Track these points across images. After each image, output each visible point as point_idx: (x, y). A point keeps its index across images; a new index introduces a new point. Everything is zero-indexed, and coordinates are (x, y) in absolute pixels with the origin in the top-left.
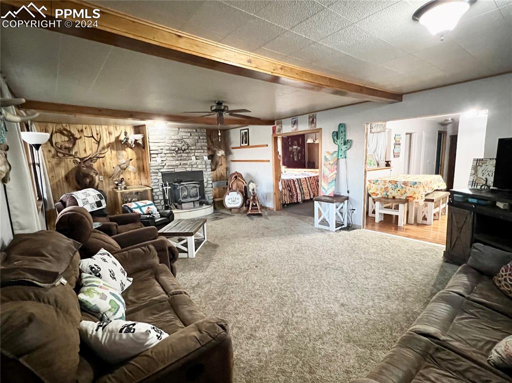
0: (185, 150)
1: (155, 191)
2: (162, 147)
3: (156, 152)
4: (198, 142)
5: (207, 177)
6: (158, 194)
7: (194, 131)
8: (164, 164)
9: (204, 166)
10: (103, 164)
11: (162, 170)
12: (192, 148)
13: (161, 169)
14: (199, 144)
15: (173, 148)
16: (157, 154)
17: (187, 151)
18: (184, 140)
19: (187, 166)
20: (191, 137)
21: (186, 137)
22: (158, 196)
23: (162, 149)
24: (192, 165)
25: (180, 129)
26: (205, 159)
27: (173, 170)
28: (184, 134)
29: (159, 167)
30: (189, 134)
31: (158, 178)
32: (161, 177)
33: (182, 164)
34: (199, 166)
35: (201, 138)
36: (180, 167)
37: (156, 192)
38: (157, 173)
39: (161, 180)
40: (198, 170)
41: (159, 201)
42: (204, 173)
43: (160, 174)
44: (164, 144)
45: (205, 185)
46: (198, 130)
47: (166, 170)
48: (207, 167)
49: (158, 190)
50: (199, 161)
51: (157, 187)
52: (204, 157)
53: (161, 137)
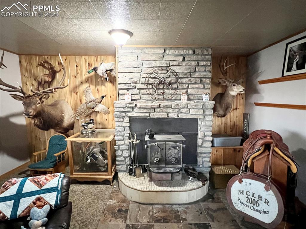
0: (170, 84)
1: (118, 143)
2: (136, 80)
3: (126, 86)
4: (195, 71)
5: (203, 129)
6: (122, 147)
7: (191, 52)
8: (134, 105)
9: (201, 112)
11: (130, 114)
12: (184, 80)
13: (128, 112)
14: (197, 74)
15: (151, 81)
16: (128, 89)
17: (175, 86)
18: (172, 68)
19: (171, 110)
20: (184, 63)
21: (174, 63)
22: (122, 151)
23: (135, 83)
24: (179, 109)
25: (167, 52)
26: (204, 100)
27: (148, 114)
28: (172, 58)
29: (126, 109)
30: (181, 58)
31: (124, 125)
32: (128, 124)
33: (161, 106)
34: (192, 111)
35: (202, 64)
36: (158, 110)
37: (119, 145)
38: (123, 118)
39: (128, 129)
40: (189, 116)
41: (122, 158)
42: (199, 123)
43: (127, 120)
44: (138, 75)
45: (200, 142)
46: (197, 51)
47: (136, 115)
48: (207, 113)
49: (122, 142)
50: (192, 103)
51: (120, 138)
52: (204, 96)
53: (135, 64)
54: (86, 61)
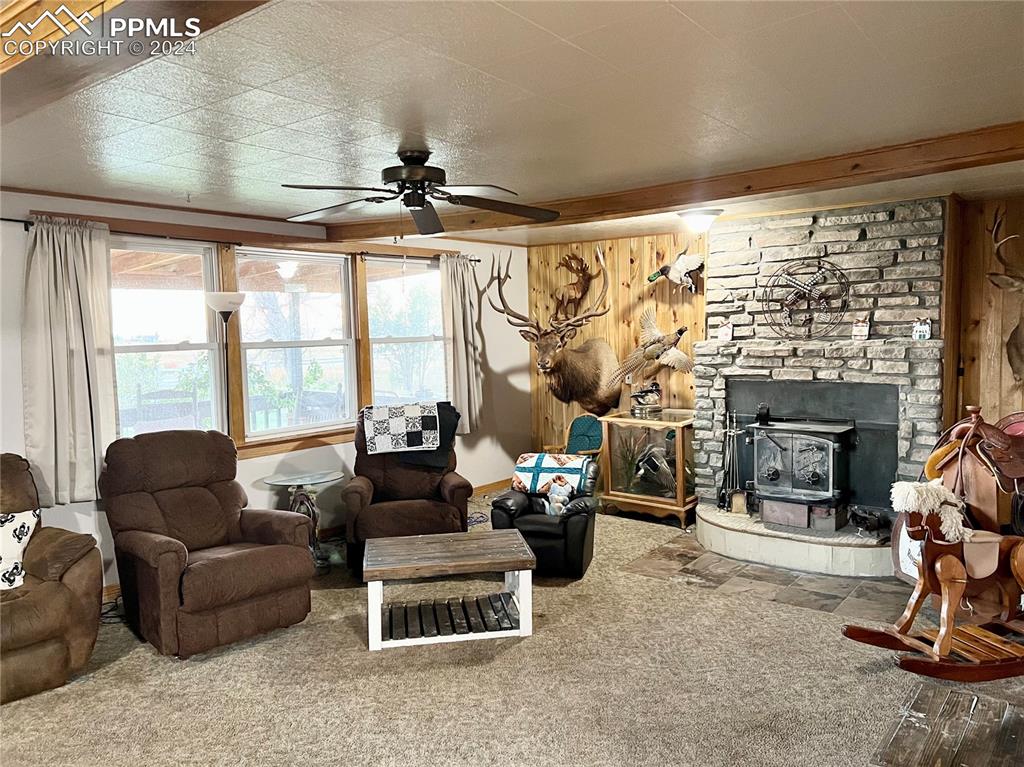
0: (825, 297)
1: (700, 434)
2: (743, 292)
3: (722, 308)
4: (895, 263)
5: (911, 413)
6: (708, 446)
7: (881, 216)
8: (734, 350)
9: (904, 367)
10: (636, 341)
11: (727, 371)
12: (862, 289)
13: (723, 365)
14: (899, 270)
15: (778, 293)
16: (726, 315)
17: (836, 303)
18: (833, 259)
19: (823, 363)
20: (864, 246)
21: (837, 248)
22: (708, 453)
23: (744, 299)
24: (845, 360)
25: (821, 221)
26: (916, 336)
27: (766, 372)
28: (830, 236)
29: (719, 360)
30: (855, 235)
31: (713, 394)
32: (723, 394)
33: (799, 353)
34: (878, 366)
35: (913, 243)
36: (790, 362)
37: (702, 441)
38: (712, 378)
39: (721, 403)
40: (869, 379)
41: (709, 471)
42: (902, 396)
43: (719, 383)
44: (750, 281)
45: (903, 447)
46: (900, 213)
47: (740, 372)
48: (920, 371)
49: (709, 434)
50: (877, 345)
51: (705, 423)
52: (917, 327)
53: (743, 257)
54: (652, 248)
